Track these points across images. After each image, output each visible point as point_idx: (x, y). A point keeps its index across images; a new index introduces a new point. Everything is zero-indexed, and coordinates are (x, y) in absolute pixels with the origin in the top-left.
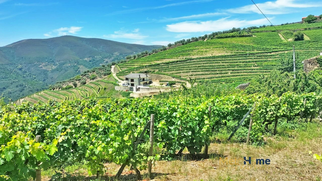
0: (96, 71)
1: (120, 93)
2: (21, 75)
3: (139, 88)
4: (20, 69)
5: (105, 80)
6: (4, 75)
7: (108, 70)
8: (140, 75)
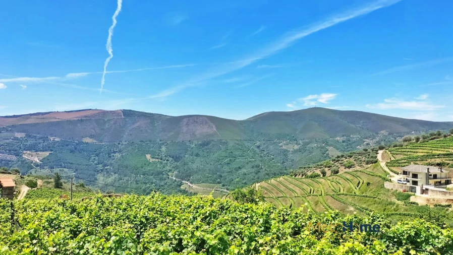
0: (353, 157)
1: (393, 193)
2: (258, 154)
3: (426, 189)
4: (258, 147)
5: (368, 170)
6: (241, 153)
7: (372, 157)
8: (428, 169)
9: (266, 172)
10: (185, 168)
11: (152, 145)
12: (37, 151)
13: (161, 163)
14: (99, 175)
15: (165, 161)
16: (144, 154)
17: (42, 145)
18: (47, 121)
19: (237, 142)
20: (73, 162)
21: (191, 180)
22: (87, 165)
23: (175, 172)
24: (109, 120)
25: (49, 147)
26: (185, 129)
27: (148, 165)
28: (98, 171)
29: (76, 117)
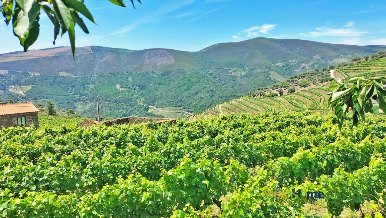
2: (212, 81)
4: (211, 74)
6: (197, 80)
9: (219, 95)
10: (151, 95)
11: (120, 77)
12: (20, 85)
13: (130, 92)
14: (77, 103)
15: (133, 90)
16: (114, 85)
17: (24, 80)
18: (25, 58)
19: (193, 71)
20: (53, 94)
21: (156, 105)
22: (65, 96)
23: (142, 99)
24: (81, 56)
25: (31, 81)
26: (147, 62)
27: (119, 94)
28: (76, 101)
29: (51, 54)
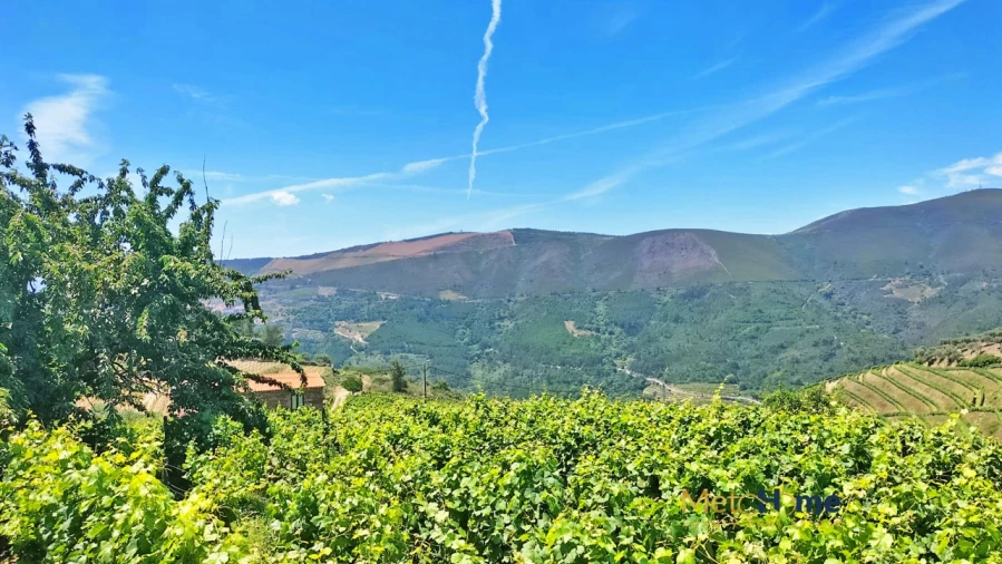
2: (828, 313)
4: (828, 296)
6: (784, 311)
9: (852, 355)
10: (652, 349)
11: (576, 302)
12: (358, 321)
13: (598, 339)
14: (474, 365)
15: (607, 335)
16: (560, 321)
17: (365, 308)
18: (373, 261)
19: (773, 287)
20: (424, 341)
22: (450, 346)
23: (629, 359)
24: (488, 253)
25: (379, 313)
26: (647, 263)
27: (571, 344)
28: (472, 358)
29: (426, 251)
